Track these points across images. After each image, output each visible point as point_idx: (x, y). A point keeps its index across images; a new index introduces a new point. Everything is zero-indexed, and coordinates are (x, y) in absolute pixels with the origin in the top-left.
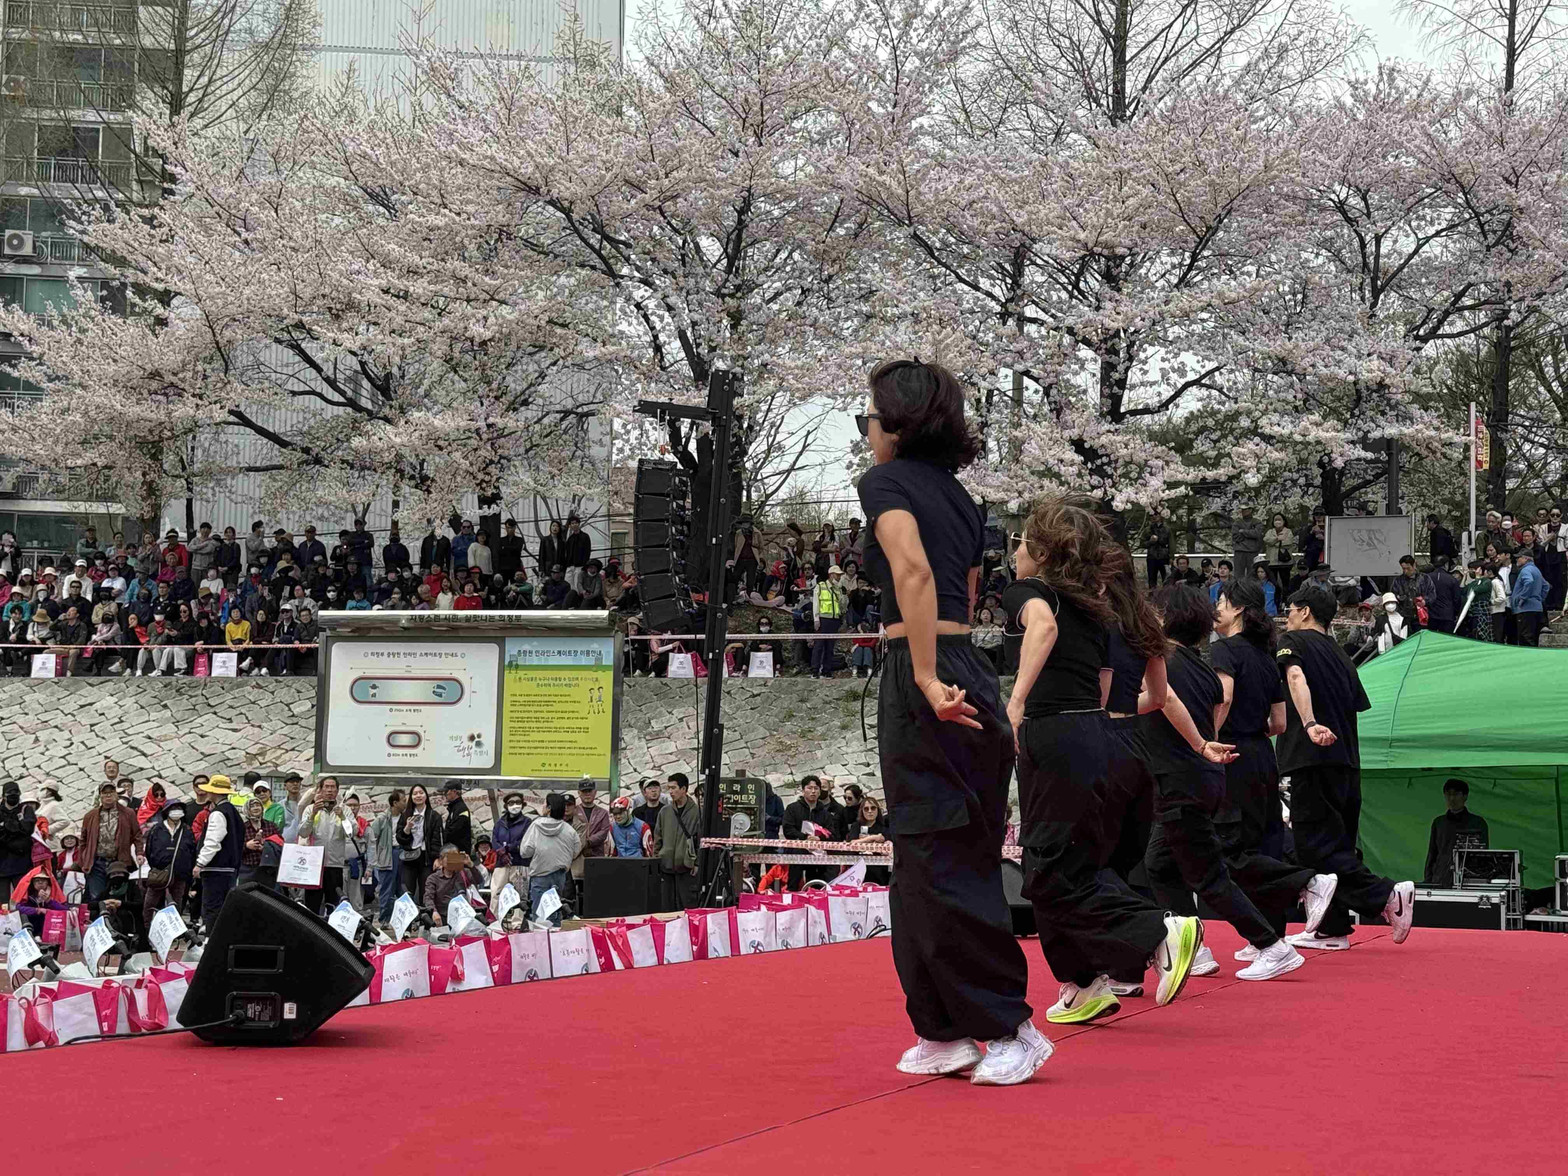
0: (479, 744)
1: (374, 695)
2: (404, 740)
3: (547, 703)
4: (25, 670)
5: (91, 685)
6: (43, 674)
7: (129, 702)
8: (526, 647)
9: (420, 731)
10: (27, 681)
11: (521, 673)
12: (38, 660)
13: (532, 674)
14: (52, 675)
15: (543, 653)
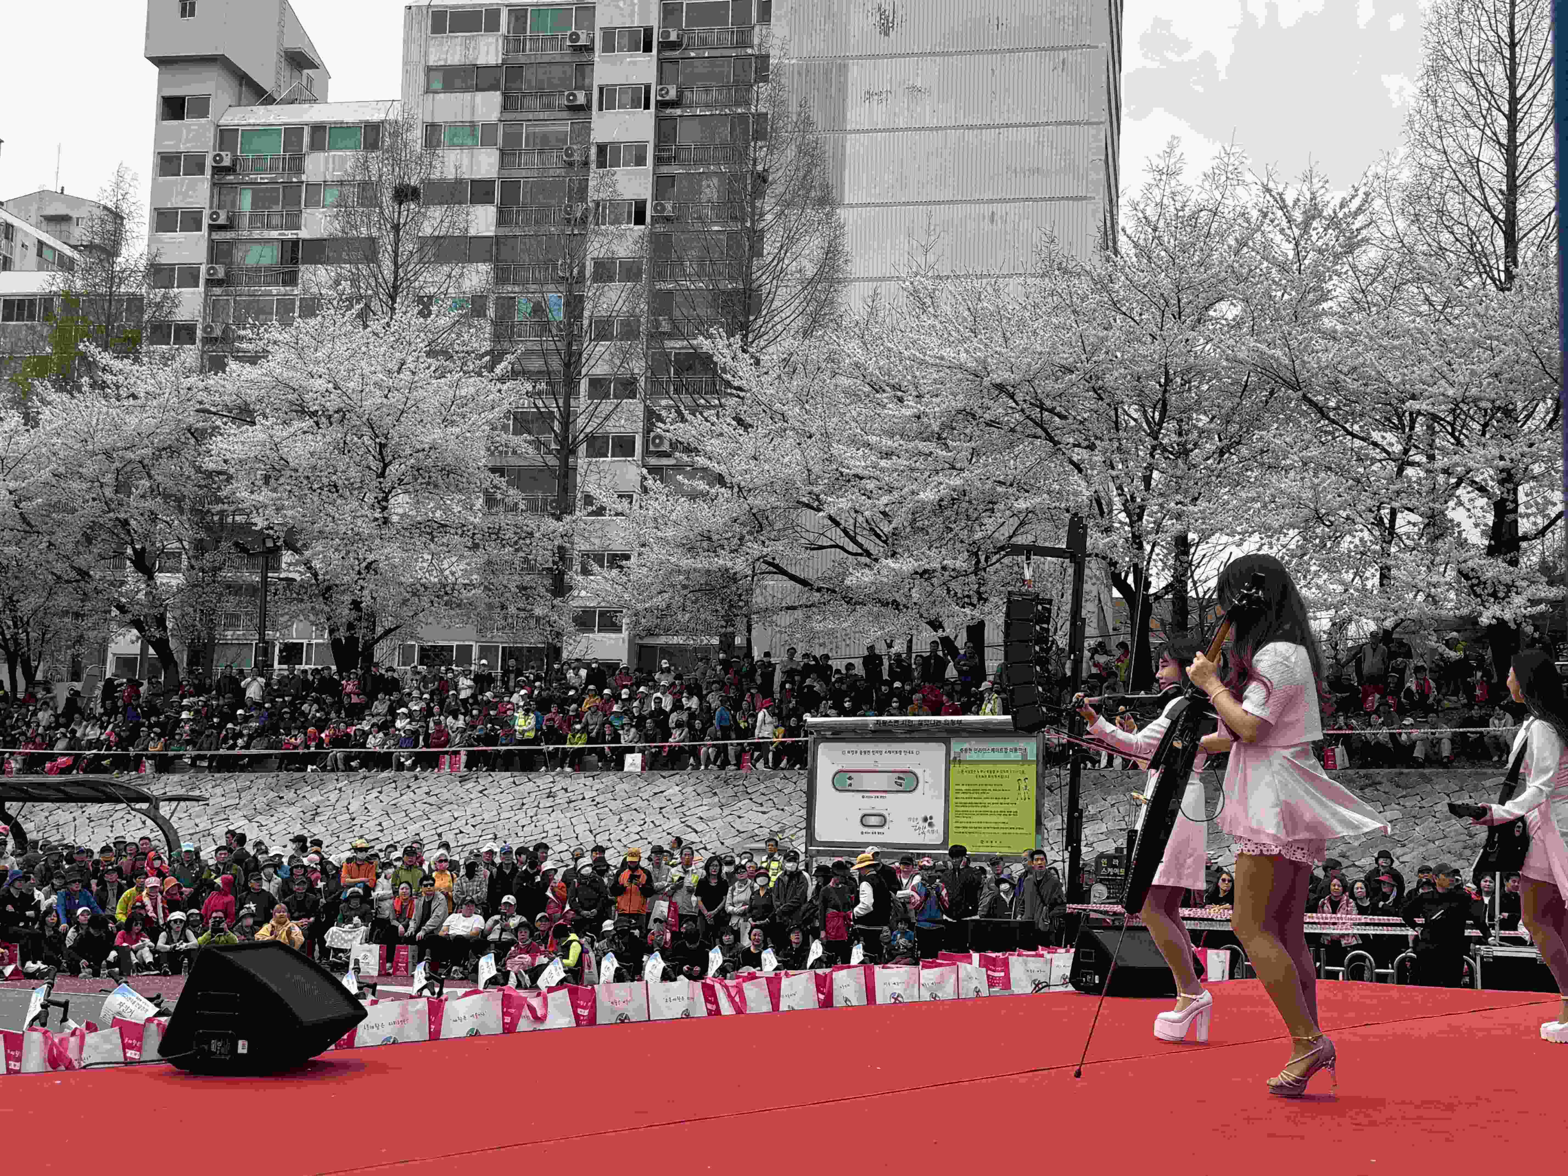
0: (930, 825)
1: (850, 785)
2: (873, 821)
3: (984, 791)
4: (620, 765)
5: (664, 777)
6: (632, 769)
7: (689, 789)
8: (966, 746)
9: (885, 813)
10: (620, 774)
11: (964, 767)
12: (629, 758)
13: (971, 767)
14: (639, 770)
15: (980, 750)
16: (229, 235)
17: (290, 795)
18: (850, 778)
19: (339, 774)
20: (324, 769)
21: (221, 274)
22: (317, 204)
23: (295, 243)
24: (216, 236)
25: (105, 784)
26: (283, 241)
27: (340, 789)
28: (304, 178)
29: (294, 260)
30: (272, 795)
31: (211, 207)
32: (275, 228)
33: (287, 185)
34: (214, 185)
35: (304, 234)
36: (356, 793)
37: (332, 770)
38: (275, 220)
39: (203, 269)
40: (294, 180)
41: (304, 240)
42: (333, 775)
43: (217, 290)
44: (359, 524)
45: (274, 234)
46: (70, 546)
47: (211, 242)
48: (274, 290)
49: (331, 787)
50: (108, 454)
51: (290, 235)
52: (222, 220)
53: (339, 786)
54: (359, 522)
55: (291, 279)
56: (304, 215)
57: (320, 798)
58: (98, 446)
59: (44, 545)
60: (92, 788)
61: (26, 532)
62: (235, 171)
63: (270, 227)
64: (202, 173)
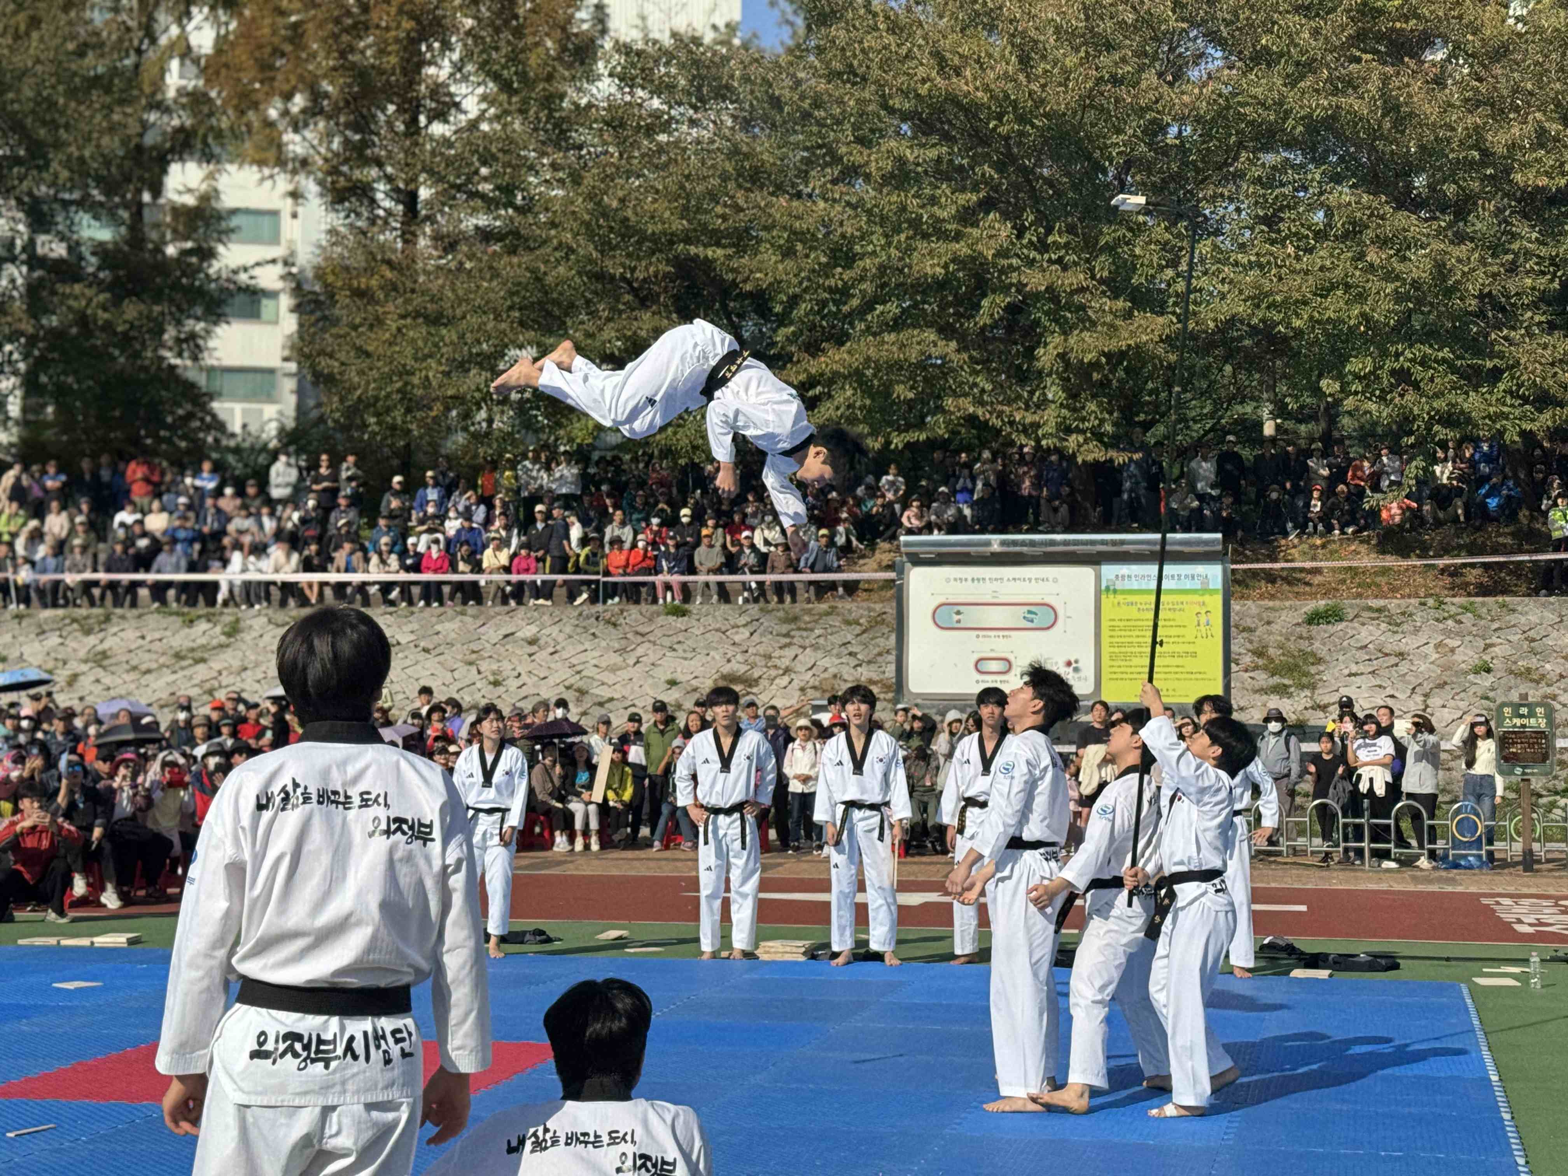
0: (1076, 670)
1: (959, 621)
2: (994, 666)
9: (1011, 657)
11: (1121, 598)
13: (1129, 598)
18: (958, 613)
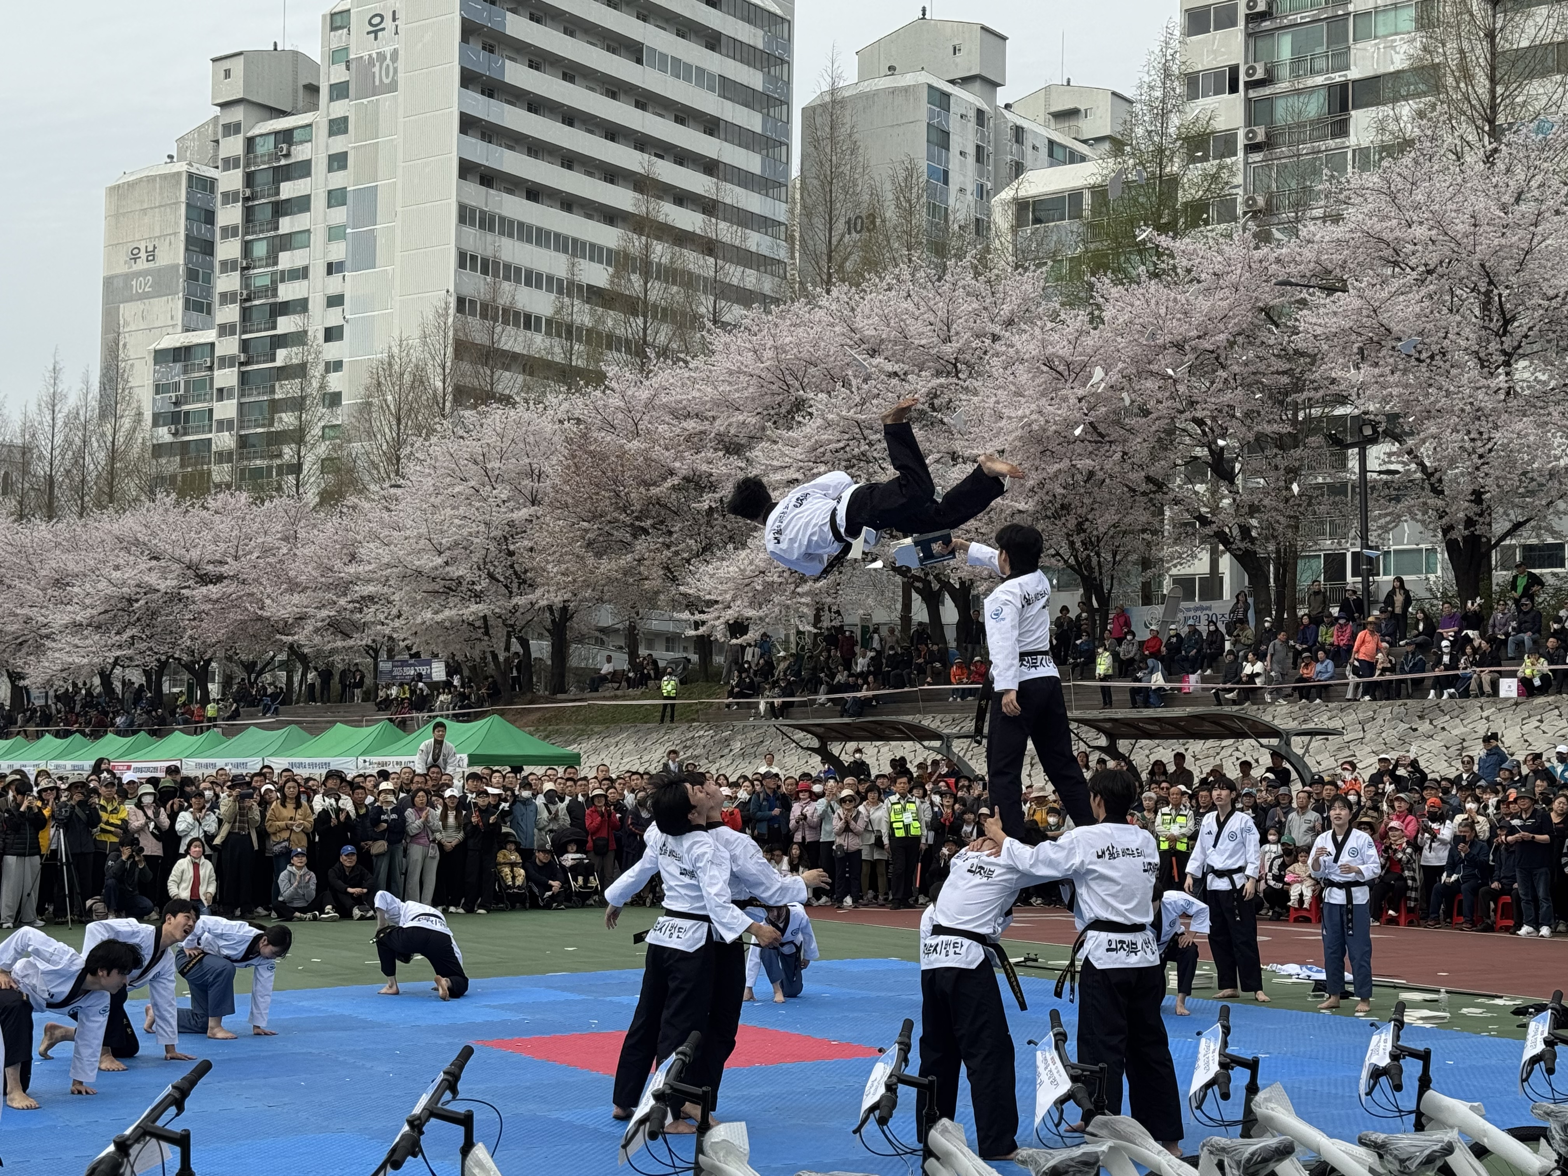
16: (1266, 91)
17: (1424, 727)
19: (1483, 699)
20: (1465, 694)
21: (1261, 137)
22: (1368, 37)
23: (1344, 86)
24: (1252, 94)
25: (1231, 717)
26: (1330, 87)
27: (1487, 718)
28: (1351, 8)
29: (1344, 108)
30: (1403, 726)
31: (1246, 62)
32: (1320, 72)
33: (1332, 20)
34: (1248, 35)
35: (1354, 74)
36: (1508, 723)
37: (1476, 696)
38: (1320, 64)
39: (1241, 134)
40: (1340, 12)
41: (1354, 82)
42: (1477, 703)
43: (1257, 157)
44: (1480, 397)
45: (1320, 80)
46: (1145, 453)
47: (1248, 100)
48: (1322, 145)
49: (1476, 716)
50: (1179, 346)
51: (1337, 77)
52: (1260, 74)
53: (1485, 714)
54: (1480, 394)
55: (1341, 129)
56: (1353, 52)
57: (1464, 730)
58: (1169, 338)
59: (1118, 455)
60: (1214, 723)
61: (1096, 442)
62: (1271, 14)
63: (1313, 72)
64: (1234, 24)
